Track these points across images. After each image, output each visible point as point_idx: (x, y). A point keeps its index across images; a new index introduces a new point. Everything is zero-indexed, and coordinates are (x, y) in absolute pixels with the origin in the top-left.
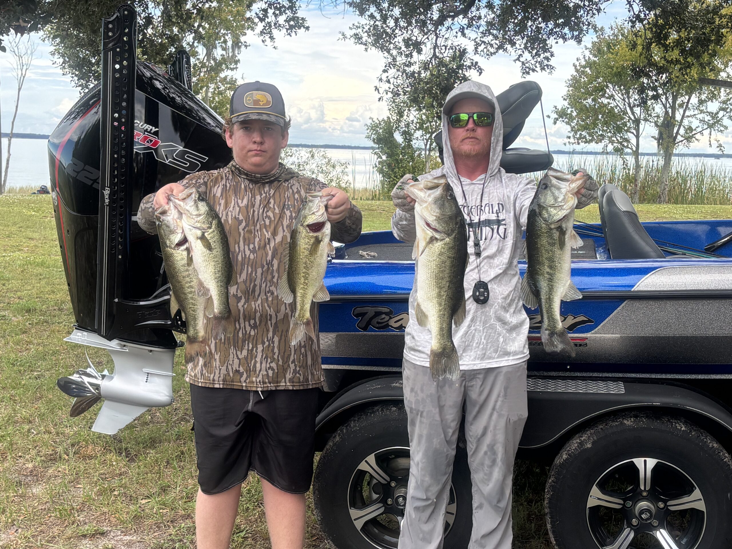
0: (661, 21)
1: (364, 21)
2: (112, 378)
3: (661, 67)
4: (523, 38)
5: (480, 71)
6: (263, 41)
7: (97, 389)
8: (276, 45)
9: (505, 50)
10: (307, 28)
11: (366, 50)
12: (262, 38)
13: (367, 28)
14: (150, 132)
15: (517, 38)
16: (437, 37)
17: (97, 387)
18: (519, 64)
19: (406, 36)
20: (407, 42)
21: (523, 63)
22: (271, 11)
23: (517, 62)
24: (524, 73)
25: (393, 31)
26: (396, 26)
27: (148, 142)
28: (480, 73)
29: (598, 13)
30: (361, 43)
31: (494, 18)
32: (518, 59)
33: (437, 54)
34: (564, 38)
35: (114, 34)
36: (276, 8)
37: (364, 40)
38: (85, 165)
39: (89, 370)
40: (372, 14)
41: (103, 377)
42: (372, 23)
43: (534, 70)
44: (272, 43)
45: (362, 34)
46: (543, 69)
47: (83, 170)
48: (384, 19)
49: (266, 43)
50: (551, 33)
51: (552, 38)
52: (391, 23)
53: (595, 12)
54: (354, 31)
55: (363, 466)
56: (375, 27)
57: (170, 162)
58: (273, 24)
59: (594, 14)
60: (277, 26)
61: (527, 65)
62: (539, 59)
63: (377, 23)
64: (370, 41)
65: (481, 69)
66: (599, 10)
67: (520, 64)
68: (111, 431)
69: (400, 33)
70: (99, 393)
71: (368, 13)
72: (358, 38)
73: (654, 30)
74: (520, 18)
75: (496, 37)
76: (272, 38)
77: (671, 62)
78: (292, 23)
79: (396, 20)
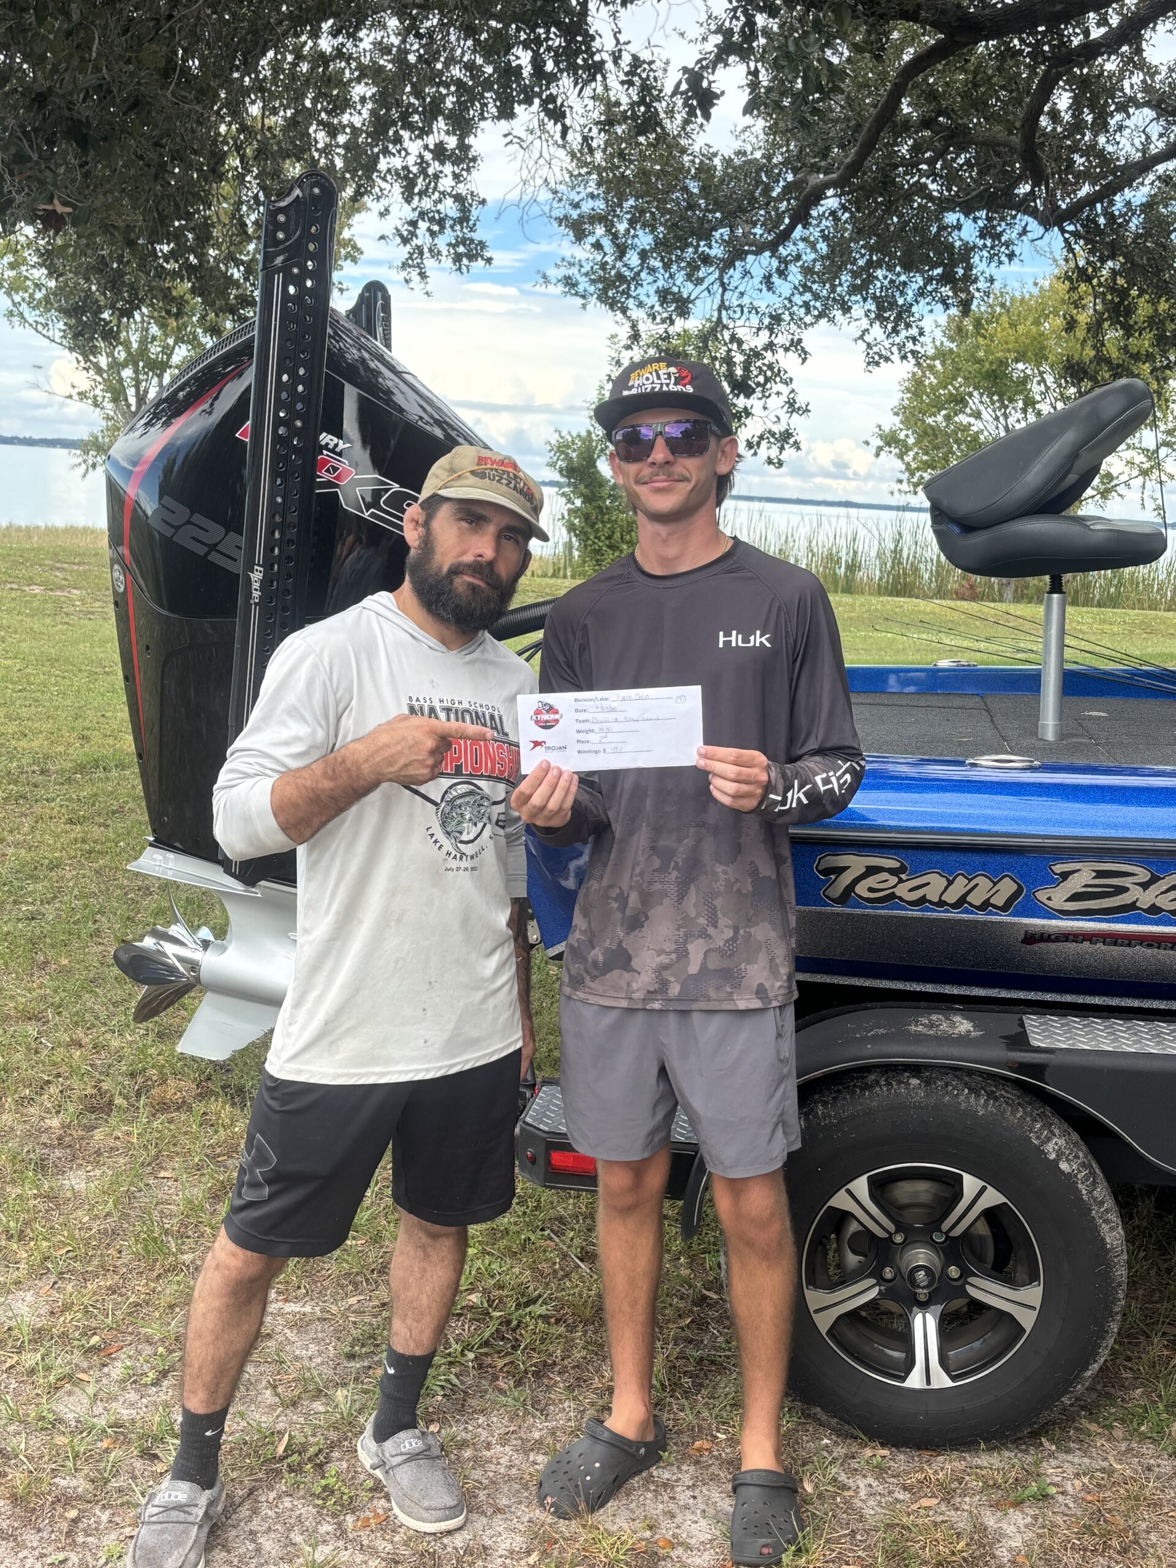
0: (1121, 281)
1: (583, 253)
2: (224, 949)
3: (1118, 366)
4: (865, 300)
5: (804, 355)
6: (407, 281)
7: (193, 969)
8: (429, 288)
9: (832, 320)
10: (489, 261)
11: (584, 306)
12: (404, 274)
13: (587, 268)
14: (333, 451)
15: (853, 298)
16: (725, 290)
17: (194, 966)
18: (862, 346)
19: (661, 283)
20: (664, 295)
21: (869, 346)
22: (423, 225)
23: (860, 342)
24: (869, 363)
25: (638, 274)
26: (642, 265)
27: (328, 471)
28: (804, 360)
29: (1010, 260)
30: (577, 294)
31: (814, 261)
32: (861, 337)
33: (725, 321)
34: (944, 302)
35: (287, 239)
36: (432, 220)
37: (581, 288)
38: (192, 514)
39: (176, 930)
40: (598, 241)
41: (206, 944)
42: (599, 258)
43: (887, 359)
44: (422, 286)
45: (578, 276)
46: (904, 357)
47: (189, 522)
48: (621, 251)
49: (411, 285)
50: (921, 293)
51: (923, 302)
52: (633, 259)
53: (1004, 258)
54: (563, 272)
55: (840, 1201)
56: (603, 265)
57: (373, 515)
58: (426, 250)
59: (1000, 263)
60: (435, 253)
61: (875, 349)
62: (897, 340)
63: (607, 258)
64: (592, 289)
65: (806, 353)
66: (1011, 256)
67: (864, 346)
68: (218, 1053)
69: (651, 279)
70: (198, 979)
71: (591, 239)
72: (569, 283)
73: (1109, 297)
74: (861, 262)
75: (816, 297)
76: (423, 275)
77: (1136, 357)
78: (461, 249)
79: (644, 255)
